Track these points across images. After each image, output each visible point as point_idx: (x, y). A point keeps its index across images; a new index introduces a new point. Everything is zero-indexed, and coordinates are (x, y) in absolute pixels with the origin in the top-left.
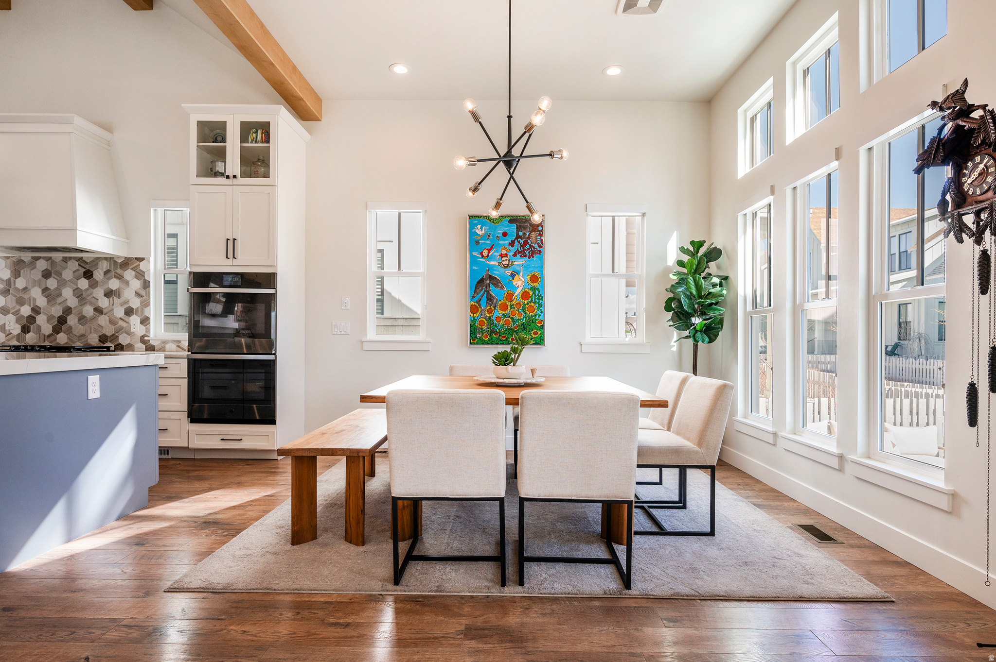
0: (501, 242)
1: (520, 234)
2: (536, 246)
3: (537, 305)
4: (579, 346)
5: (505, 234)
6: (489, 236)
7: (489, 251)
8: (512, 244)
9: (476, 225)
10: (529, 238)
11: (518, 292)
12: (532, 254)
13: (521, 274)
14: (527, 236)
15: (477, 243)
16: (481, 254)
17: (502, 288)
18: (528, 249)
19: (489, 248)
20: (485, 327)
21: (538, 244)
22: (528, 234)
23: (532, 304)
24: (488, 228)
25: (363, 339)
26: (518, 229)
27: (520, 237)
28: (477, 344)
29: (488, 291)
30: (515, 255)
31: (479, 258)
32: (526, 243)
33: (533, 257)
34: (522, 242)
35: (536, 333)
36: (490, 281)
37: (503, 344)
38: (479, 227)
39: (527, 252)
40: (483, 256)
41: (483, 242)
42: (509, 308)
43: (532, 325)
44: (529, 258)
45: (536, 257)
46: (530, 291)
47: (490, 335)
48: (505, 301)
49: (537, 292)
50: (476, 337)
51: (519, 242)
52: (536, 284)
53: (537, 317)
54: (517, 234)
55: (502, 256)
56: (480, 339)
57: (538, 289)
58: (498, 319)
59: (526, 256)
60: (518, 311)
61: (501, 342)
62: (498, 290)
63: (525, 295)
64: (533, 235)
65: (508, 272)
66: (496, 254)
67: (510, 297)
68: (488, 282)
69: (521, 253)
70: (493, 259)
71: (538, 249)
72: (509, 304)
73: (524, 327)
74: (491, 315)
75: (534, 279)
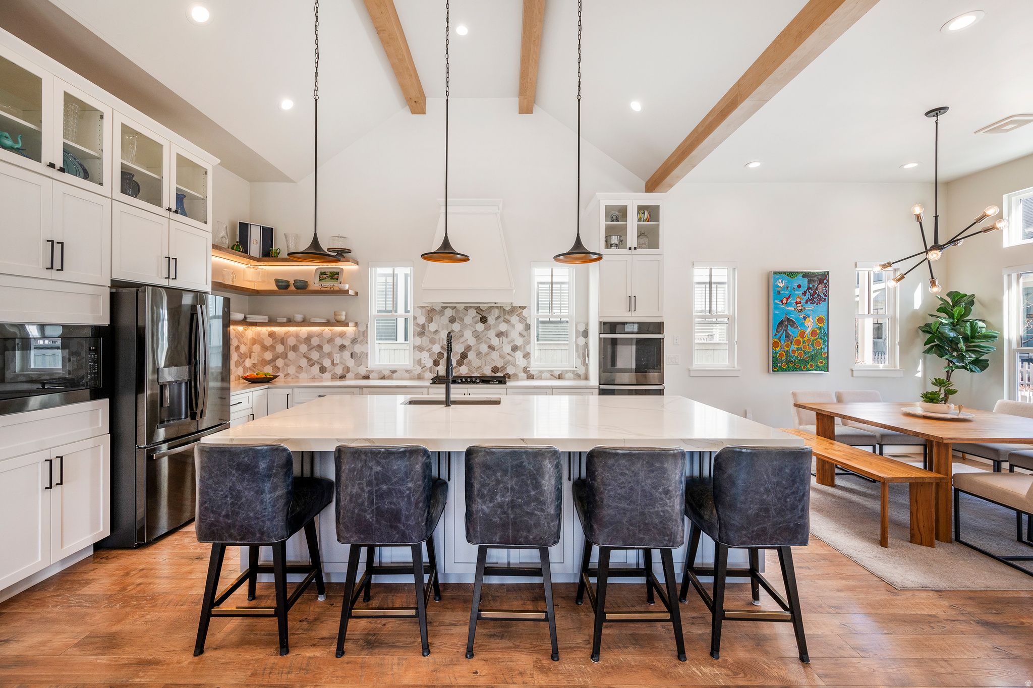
0: (796, 292)
1: (811, 286)
2: (822, 295)
3: (823, 341)
4: (850, 372)
5: (799, 286)
6: (787, 288)
7: (787, 299)
8: (804, 294)
9: (778, 279)
10: (817, 289)
11: (808, 331)
12: (819, 301)
13: (811, 317)
14: (815, 288)
15: (779, 293)
16: (782, 301)
17: (797, 328)
18: (816, 298)
19: (788, 297)
20: (783, 358)
21: (824, 293)
22: (816, 286)
23: (819, 340)
24: (786, 281)
25: (691, 368)
26: (809, 282)
27: (810, 288)
28: (778, 371)
29: (786, 330)
30: (806, 302)
31: (780, 304)
32: (815, 293)
33: (820, 304)
34: (812, 292)
35: (821, 363)
36: (788, 322)
37: (797, 371)
38: (780, 281)
39: (815, 300)
40: (783, 304)
41: (783, 292)
42: (802, 343)
43: (819, 356)
44: (817, 304)
45: (823, 304)
46: (817, 330)
47: (788, 364)
48: (799, 338)
49: (823, 331)
50: (777, 366)
51: (809, 292)
52: (822, 324)
53: (823, 350)
54: (808, 286)
55: (797, 303)
56: (780, 367)
57: (823, 329)
58: (794, 352)
59: (814, 303)
60: (809, 345)
61: (795, 369)
62: (793, 329)
63: (813, 333)
64: (821, 286)
65: (802, 315)
66: (792, 301)
67: (802, 334)
68: (786, 323)
69: (811, 301)
70: (791, 305)
71: (824, 297)
72: (801, 340)
73: (812, 358)
74: (788, 349)
75: (820, 320)
